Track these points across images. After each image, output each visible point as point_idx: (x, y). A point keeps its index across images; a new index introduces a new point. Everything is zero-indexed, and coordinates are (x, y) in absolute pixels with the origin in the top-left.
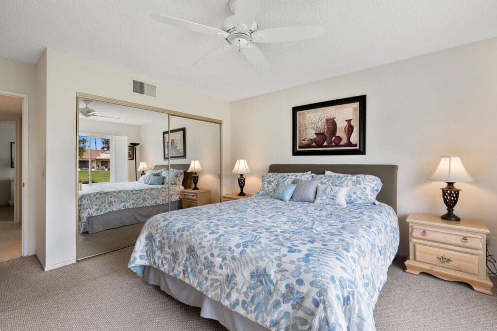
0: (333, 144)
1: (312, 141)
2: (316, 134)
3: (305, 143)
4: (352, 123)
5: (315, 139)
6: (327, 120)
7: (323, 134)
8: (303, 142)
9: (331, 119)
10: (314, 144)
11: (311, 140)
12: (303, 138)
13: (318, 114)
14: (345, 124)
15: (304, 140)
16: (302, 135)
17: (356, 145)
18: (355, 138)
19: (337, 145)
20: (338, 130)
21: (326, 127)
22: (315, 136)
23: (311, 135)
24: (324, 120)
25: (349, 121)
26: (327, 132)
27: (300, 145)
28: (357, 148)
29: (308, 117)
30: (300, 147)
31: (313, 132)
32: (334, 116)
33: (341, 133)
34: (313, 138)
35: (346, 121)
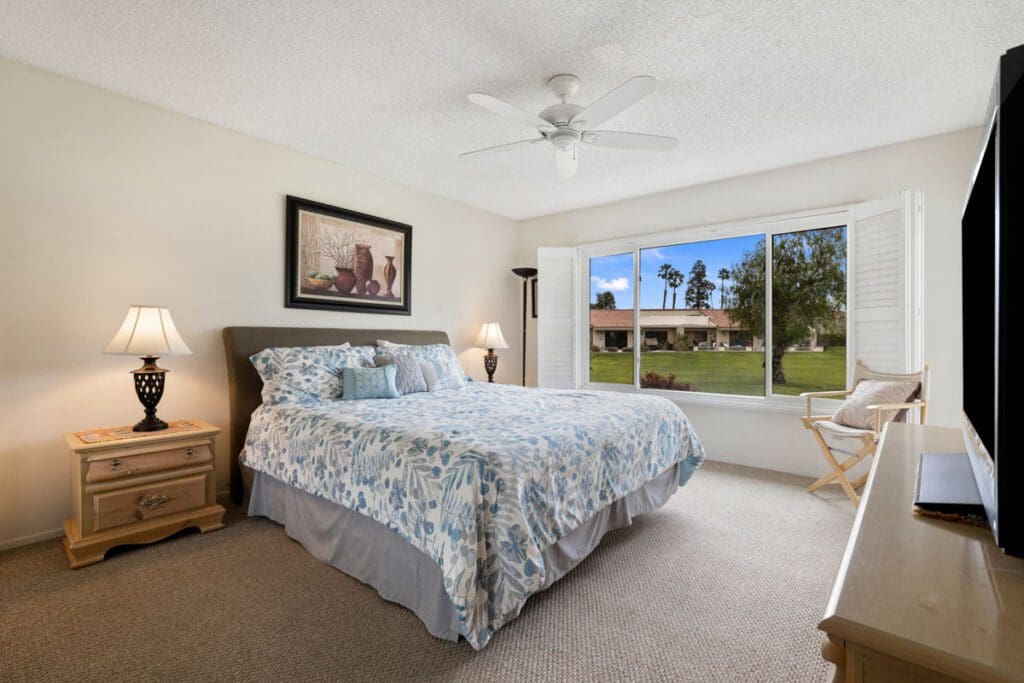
0: (368, 293)
1: (330, 281)
2: (338, 269)
3: (315, 284)
4: (394, 263)
5: (335, 278)
6: (359, 248)
7: (350, 271)
8: (311, 280)
9: (364, 248)
10: (333, 288)
11: (328, 278)
12: (311, 272)
13: (343, 230)
14: (384, 263)
15: (314, 277)
16: (309, 264)
17: (399, 300)
18: (397, 288)
19: (373, 296)
20: (374, 271)
21: (356, 260)
22: (336, 273)
23: (328, 268)
24: (352, 246)
25: (390, 259)
26: (357, 269)
27: (305, 286)
28: (402, 304)
29: (322, 231)
30: (304, 291)
31: (333, 264)
32: (369, 244)
33: (378, 276)
34: (331, 276)
35: (387, 257)
